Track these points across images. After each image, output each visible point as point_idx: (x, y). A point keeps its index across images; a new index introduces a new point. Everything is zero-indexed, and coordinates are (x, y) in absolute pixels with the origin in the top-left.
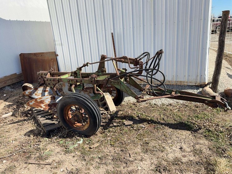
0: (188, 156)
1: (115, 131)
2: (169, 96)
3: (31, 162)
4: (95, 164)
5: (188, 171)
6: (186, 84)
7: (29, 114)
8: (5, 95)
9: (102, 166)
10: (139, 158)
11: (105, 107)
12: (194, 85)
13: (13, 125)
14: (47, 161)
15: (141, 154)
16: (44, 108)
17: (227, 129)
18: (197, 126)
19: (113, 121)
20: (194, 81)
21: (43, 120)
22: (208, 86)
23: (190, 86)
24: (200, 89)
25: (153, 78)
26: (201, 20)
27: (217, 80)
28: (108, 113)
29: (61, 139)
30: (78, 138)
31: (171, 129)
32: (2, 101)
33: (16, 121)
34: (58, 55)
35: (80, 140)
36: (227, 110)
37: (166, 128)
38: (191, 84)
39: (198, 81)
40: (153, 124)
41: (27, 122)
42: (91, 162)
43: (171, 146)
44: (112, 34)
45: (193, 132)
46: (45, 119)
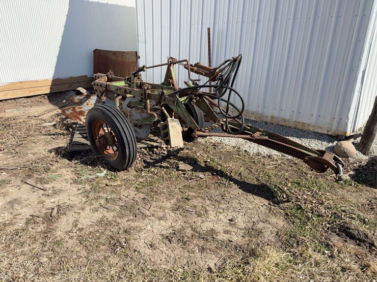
0: (233, 233)
1: (157, 173)
2: (248, 136)
3: (28, 182)
4: (96, 205)
5: (212, 253)
7: (72, 127)
8: (64, 101)
9: (102, 210)
10: (161, 214)
11: (166, 139)
12: (326, 133)
13: (46, 136)
14: (46, 186)
15: (166, 211)
16: (83, 122)
17: (335, 213)
18: (285, 196)
19: (167, 160)
20: (327, 126)
21: (78, 138)
22: (352, 140)
24: (335, 141)
25: (230, 104)
26: (357, 16)
27: (372, 132)
28: (166, 148)
29: (82, 165)
30: (101, 168)
31: (241, 190)
32: (57, 107)
33: (53, 133)
34: (139, 57)
35: (102, 172)
37: (236, 186)
39: (334, 128)
40: (218, 176)
41: (63, 137)
42: (93, 201)
43: (220, 213)
44: (209, 29)
45: (271, 203)
46: (81, 136)
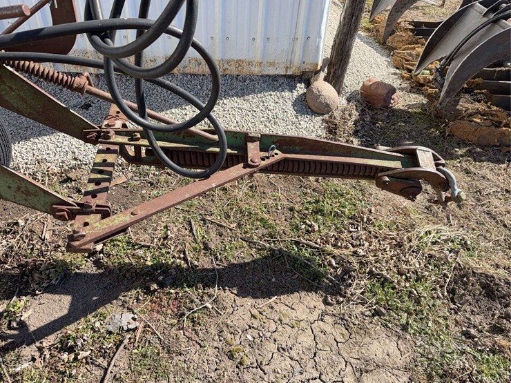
6: (256, 70)
18: (334, 262)
20: (284, 59)
23: (269, 76)
24: (298, 85)
31: (249, 301)
36: (448, 199)
38: (272, 71)
39: (297, 60)
40: (167, 290)
